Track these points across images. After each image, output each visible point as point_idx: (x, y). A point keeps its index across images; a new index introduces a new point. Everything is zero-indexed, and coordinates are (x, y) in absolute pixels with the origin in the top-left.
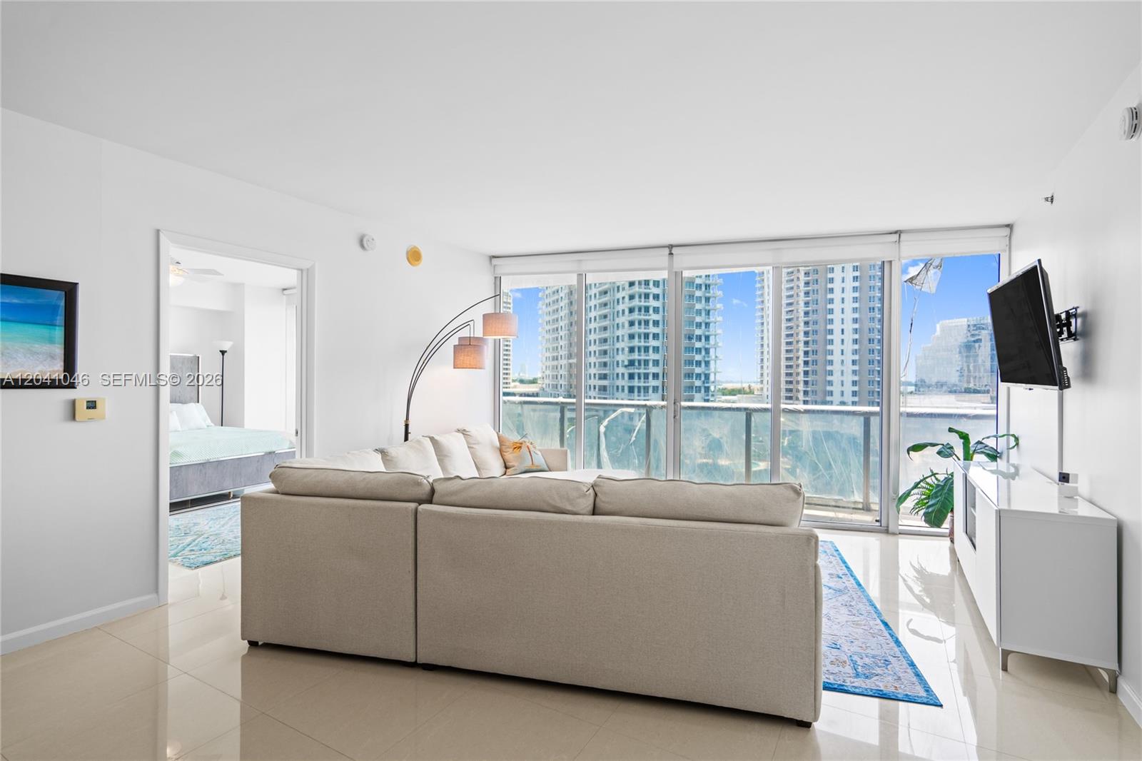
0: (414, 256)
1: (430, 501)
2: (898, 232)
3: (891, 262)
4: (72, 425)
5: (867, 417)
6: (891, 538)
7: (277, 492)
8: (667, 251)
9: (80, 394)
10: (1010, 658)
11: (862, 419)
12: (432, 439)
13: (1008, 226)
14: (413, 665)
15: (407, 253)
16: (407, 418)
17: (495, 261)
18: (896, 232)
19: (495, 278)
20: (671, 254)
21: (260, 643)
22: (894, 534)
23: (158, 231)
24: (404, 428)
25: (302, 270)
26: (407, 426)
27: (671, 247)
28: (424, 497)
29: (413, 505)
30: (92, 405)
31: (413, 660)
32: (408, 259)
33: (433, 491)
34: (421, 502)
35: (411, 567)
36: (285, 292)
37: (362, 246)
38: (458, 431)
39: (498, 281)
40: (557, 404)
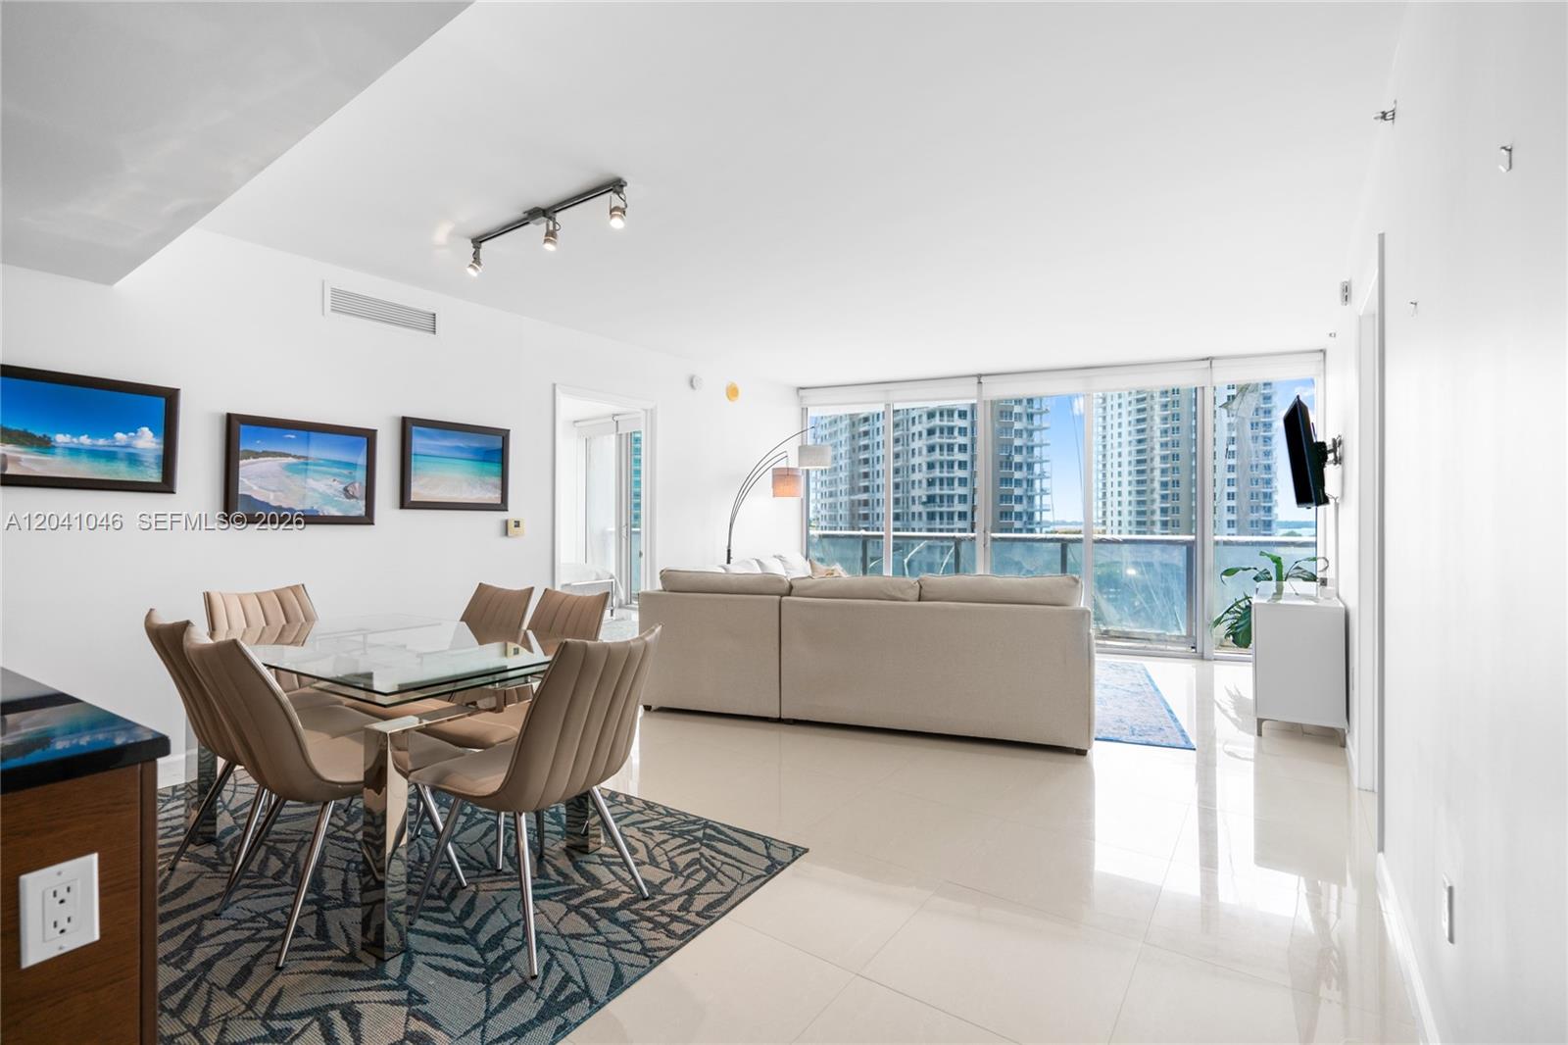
0: (733, 392)
1: (789, 595)
2: (1210, 359)
3: (1203, 388)
4: (505, 540)
5: (1190, 546)
6: (1206, 663)
7: (665, 590)
8: (975, 380)
9: (511, 515)
10: (1264, 724)
11: (1185, 548)
12: (758, 561)
13: (1321, 351)
14: (780, 721)
15: (727, 389)
16: (729, 545)
17: (802, 392)
18: (1208, 359)
19: (802, 409)
20: (980, 383)
21: (653, 707)
22: (1210, 660)
23: (554, 385)
24: (726, 553)
25: (646, 410)
26: (729, 551)
27: (979, 376)
28: (784, 592)
29: (777, 597)
30: (517, 524)
31: (778, 716)
32: (727, 394)
33: (791, 587)
34: (782, 595)
35: (777, 646)
36: (576, 424)
37: (692, 386)
38: (775, 557)
39: (804, 411)
40: (858, 537)
